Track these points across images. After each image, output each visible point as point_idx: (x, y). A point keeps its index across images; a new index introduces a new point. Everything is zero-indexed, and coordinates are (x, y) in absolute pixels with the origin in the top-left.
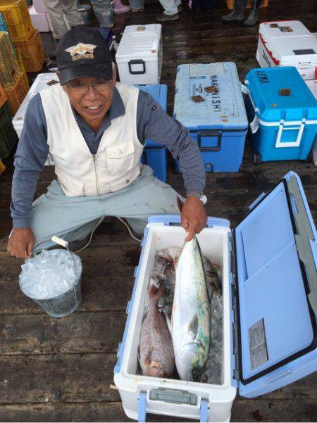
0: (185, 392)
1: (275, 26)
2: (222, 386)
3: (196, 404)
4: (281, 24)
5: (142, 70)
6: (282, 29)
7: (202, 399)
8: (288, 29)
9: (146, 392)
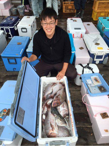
0: (61, 141)
1: (72, 19)
2: (73, 137)
3: (65, 144)
4: (74, 19)
5: (26, 31)
6: (74, 21)
7: (67, 142)
8: (76, 21)
9: (48, 143)
